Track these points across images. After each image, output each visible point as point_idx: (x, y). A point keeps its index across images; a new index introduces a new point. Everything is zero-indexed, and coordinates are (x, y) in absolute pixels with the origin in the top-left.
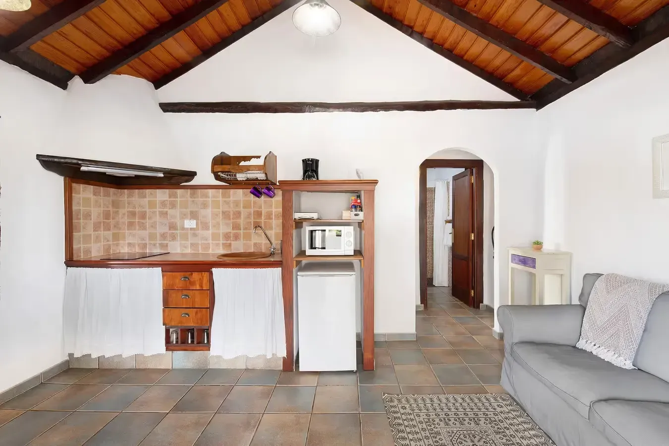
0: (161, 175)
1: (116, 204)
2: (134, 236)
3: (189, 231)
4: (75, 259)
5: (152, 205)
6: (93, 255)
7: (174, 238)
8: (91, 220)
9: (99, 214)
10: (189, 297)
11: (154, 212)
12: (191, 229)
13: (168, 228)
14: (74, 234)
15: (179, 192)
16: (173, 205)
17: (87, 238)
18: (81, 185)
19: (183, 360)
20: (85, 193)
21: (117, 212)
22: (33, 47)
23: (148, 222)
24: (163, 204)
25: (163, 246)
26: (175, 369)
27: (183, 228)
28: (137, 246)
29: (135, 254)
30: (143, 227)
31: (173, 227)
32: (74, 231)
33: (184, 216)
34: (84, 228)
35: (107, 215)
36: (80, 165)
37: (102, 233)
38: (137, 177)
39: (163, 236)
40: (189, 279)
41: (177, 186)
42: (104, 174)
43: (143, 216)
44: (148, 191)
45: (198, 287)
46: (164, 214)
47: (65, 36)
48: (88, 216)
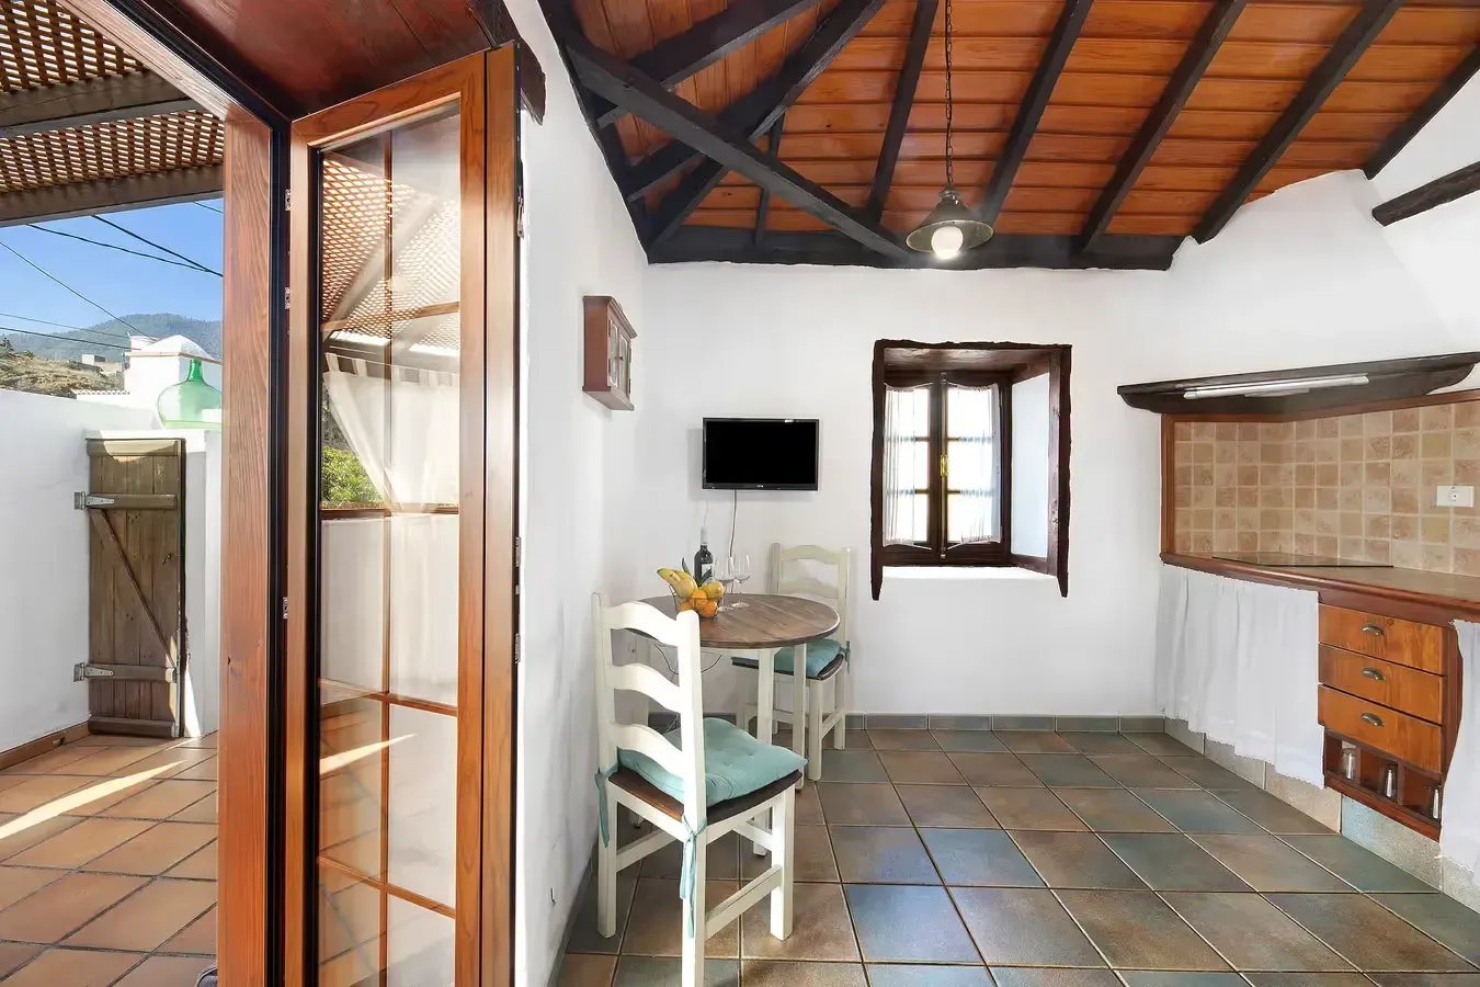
0: (1363, 380)
1: (1273, 454)
2: (1308, 518)
3: (1452, 516)
4: (1178, 551)
5: (1350, 449)
6: (1215, 550)
7: (1404, 530)
8: (1212, 484)
9: (1229, 477)
10: (1381, 678)
11: (1356, 468)
12: (1459, 510)
13: (1390, 507)
14: (1177, 508)
15: (1423, 413)
16: (1404, 448)
17: (1204, 518)
18: (1193, 424)
19: (1360, 823)
20: (1199, 436)
21: (1275, 470)
22: (1110, 228)
23: (1340, 490)
24: (1379, 447)
25: (1373, 547)
26: (1343, 837)
27: (1433, 508)
28: (1315, 543)
29: (1311, 558)
30: (1328, 501)
31: (1402, 502)
32: (1177, 504)
33: (1434, 476)
34: (1197, 500)
35: (1249, 477)
36: (1183, 390)
37: (1236, 511)
38: (1313, 391)
39: (1377, 525)
40: (1382, 632)
41: (1419, 397)
42: (1240, 397)
43: (1330, 477)
44: (1341, 421)
45: (1407, 659)
46: (1380, 473)
47: (1150, 188)
48: (1206, 477)
